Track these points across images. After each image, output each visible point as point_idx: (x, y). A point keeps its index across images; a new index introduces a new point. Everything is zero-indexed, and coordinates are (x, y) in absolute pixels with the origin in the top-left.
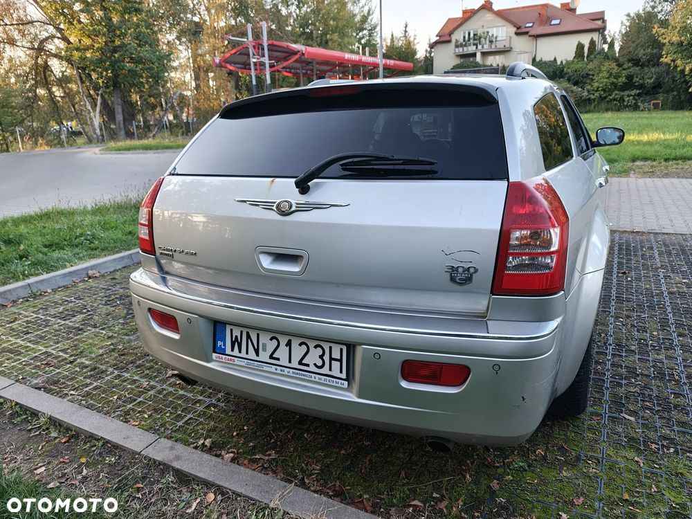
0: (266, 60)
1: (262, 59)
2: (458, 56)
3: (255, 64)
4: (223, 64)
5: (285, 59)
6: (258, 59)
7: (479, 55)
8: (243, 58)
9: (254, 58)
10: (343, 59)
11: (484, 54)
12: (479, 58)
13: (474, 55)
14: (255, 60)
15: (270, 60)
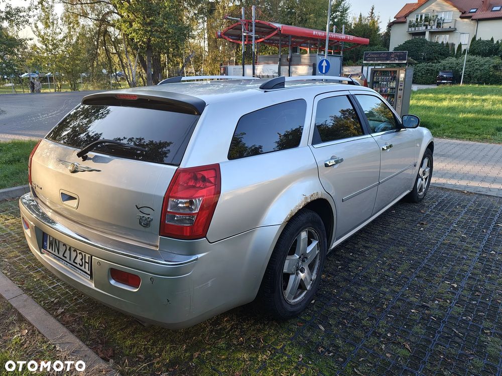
0: (253, 35)
1: (250, 34)
2: (409, 33)
3: (245, 36)
4: (223, 36)
5: (269, 33)
6: (247, 33)
7: (427, 34)
8: (238, 32)
9: (245, 33)
10: (312, 34)
11: (432, 33)
12: (427, 36)
13: (424, 34)
14: (245, 34)
15: (255, 34)
